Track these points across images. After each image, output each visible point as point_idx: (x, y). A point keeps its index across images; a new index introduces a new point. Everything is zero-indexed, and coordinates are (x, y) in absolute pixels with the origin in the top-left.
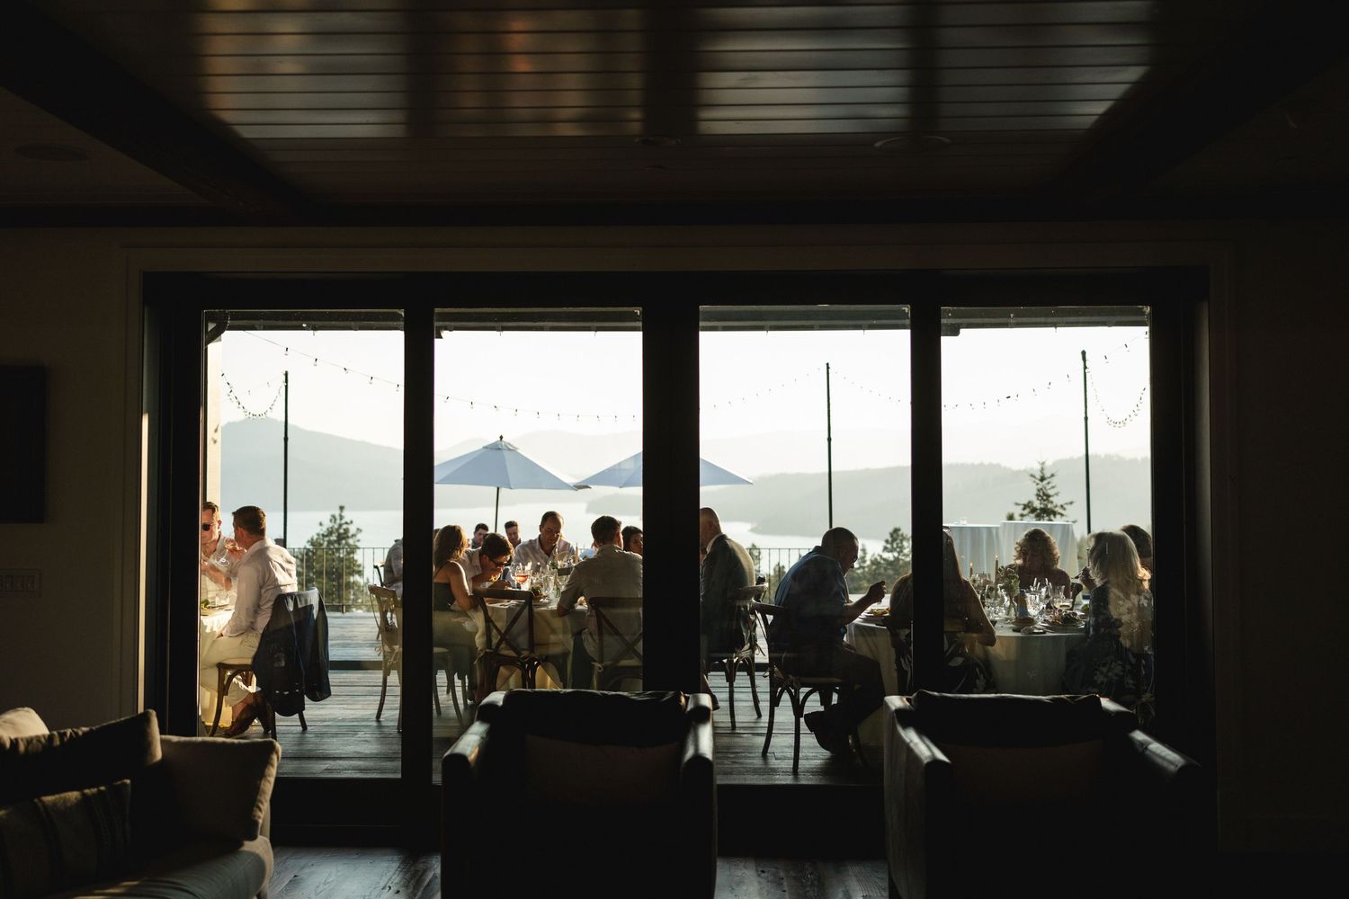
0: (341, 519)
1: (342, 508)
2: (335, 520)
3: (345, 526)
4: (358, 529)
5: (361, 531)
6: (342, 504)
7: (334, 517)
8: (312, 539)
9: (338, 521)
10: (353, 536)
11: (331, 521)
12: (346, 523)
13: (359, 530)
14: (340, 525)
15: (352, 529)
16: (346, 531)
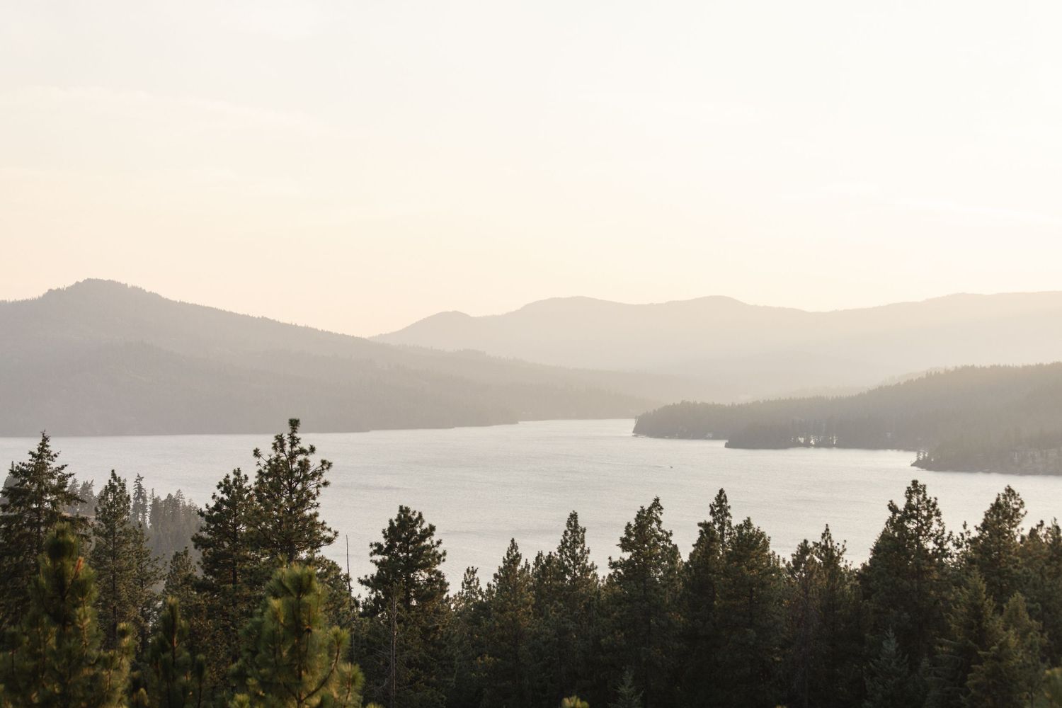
0: (293, 445)
1: (294, 424)
2: (282, 445)
3: (300, 458)
4: (324, 462)
5: (330, 465)
6: (295, 417)
7: (280, 439)
8: (226, 481)
9: (287, 448)
10: (314, 474)
11: (275, 447)
12: (302, 451)
13: (326, 464)
14: (292, 456)
15: (314, 462)
16: (304, 465)
